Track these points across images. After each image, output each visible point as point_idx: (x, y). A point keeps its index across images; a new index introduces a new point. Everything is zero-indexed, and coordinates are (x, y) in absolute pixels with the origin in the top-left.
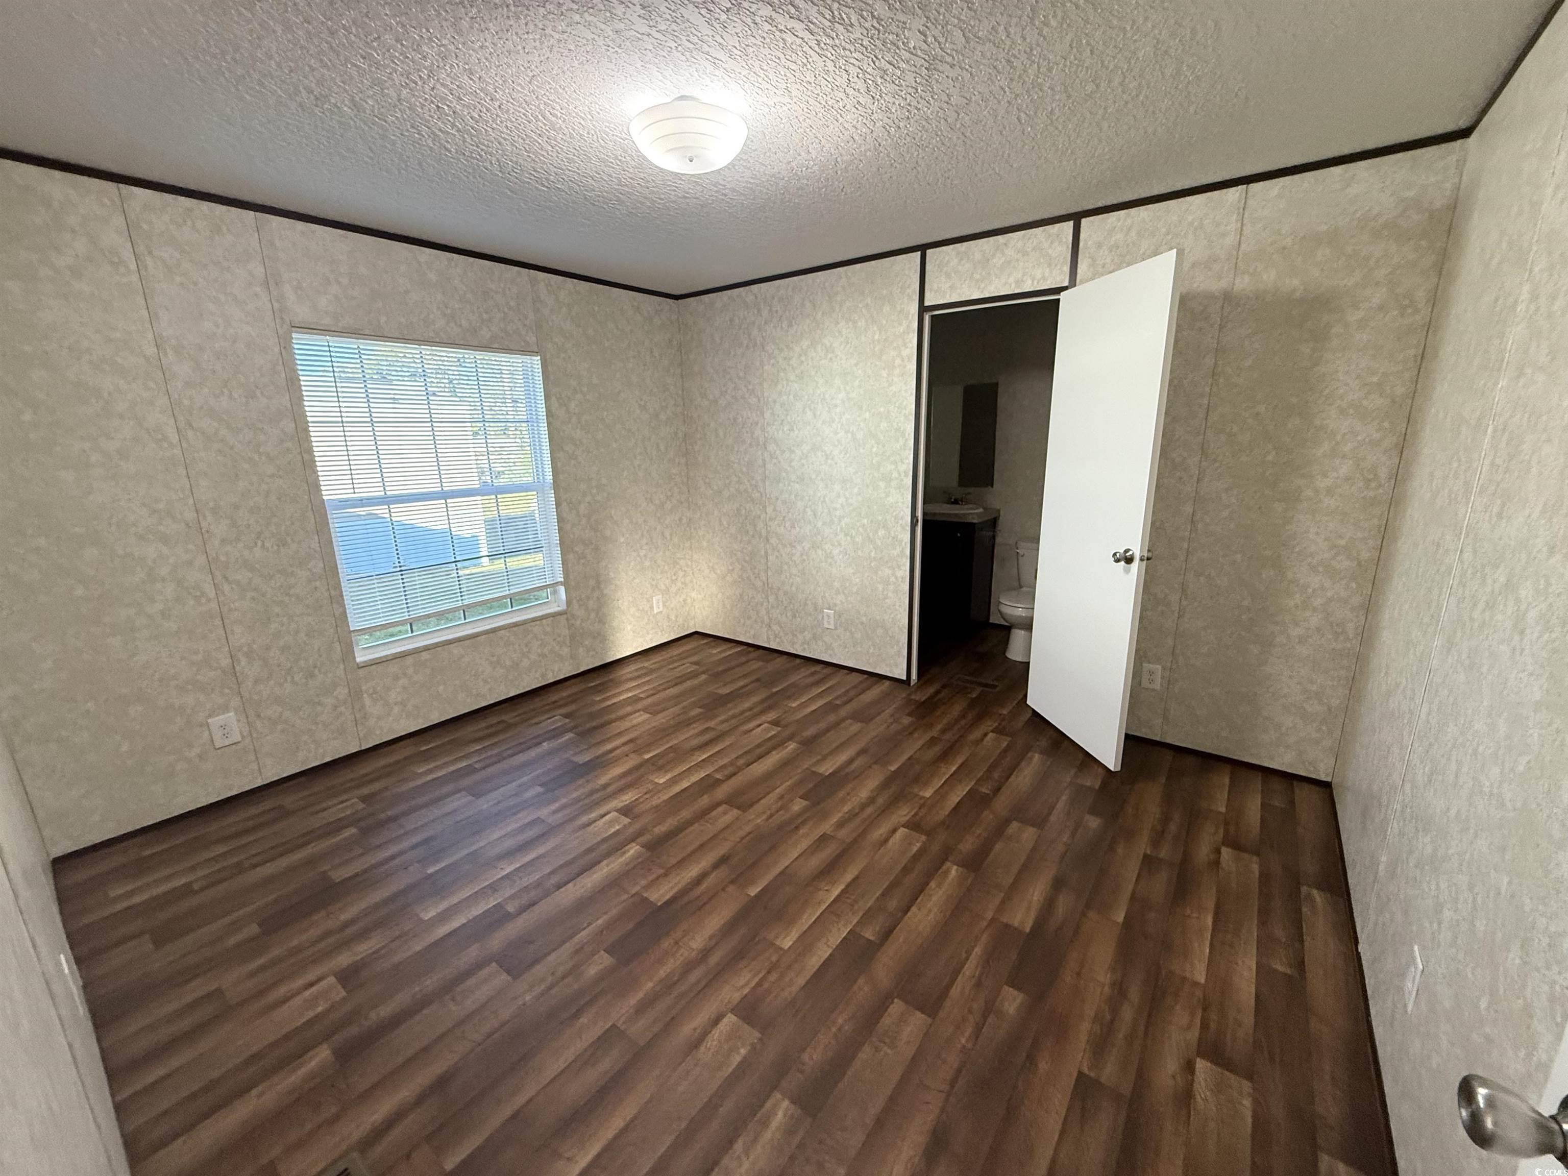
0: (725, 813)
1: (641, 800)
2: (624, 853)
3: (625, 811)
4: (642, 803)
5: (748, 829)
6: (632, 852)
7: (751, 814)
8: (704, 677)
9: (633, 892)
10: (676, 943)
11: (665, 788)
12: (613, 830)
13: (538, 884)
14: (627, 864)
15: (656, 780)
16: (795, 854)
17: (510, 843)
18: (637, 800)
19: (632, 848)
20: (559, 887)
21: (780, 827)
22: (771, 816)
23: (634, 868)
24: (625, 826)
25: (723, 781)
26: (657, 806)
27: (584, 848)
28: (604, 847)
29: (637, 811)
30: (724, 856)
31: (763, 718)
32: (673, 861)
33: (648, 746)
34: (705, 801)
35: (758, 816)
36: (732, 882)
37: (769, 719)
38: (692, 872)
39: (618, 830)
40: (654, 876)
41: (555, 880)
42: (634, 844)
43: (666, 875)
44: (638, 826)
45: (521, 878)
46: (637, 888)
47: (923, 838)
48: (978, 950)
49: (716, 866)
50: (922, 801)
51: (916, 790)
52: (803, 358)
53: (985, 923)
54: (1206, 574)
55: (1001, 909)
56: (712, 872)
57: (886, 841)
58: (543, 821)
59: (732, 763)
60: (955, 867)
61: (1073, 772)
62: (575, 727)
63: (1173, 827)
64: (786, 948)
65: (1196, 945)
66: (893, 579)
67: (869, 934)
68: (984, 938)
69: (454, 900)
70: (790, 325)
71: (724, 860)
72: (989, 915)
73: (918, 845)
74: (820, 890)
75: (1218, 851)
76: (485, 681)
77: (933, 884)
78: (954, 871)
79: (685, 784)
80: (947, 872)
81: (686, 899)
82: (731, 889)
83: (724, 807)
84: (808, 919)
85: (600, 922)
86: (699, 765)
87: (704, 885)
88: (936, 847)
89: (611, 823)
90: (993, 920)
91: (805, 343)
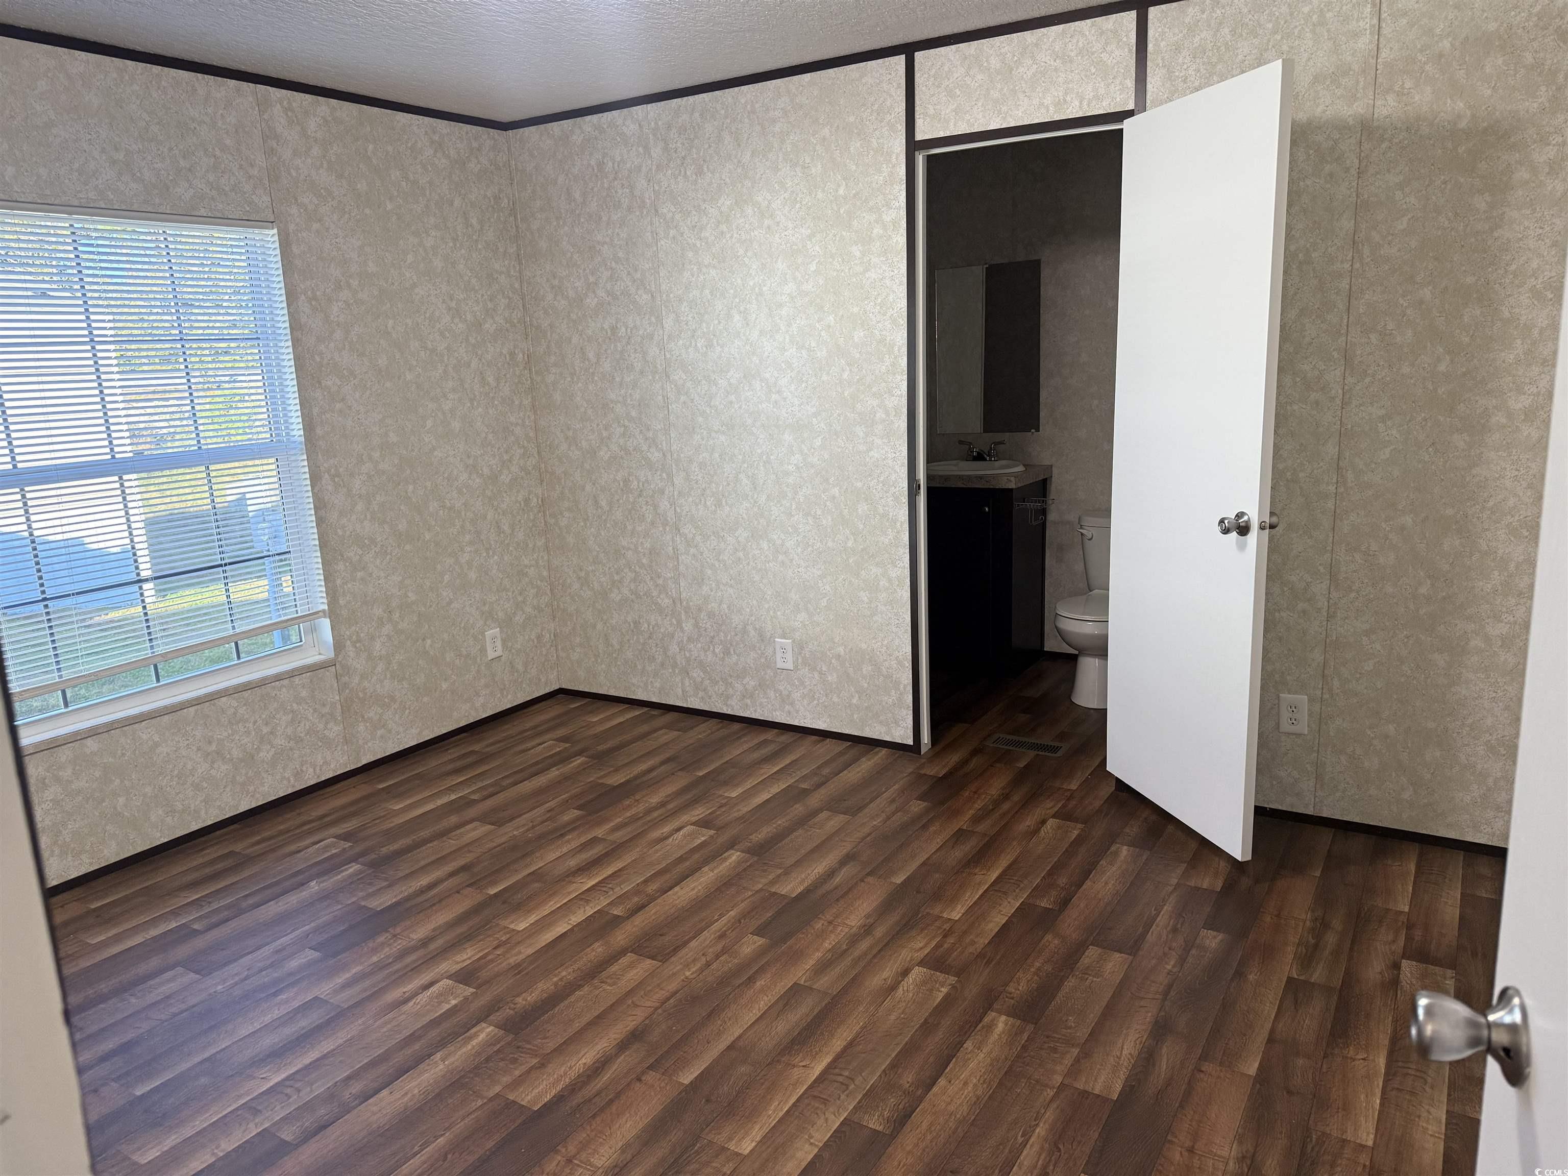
0: (631, 966)
1: (490, 957)
2: (471, 1038)
3: (464, 977)
4: (492, 961)
5: (673, 986)
6: (482, 1036)
7: (675, 964)
8: (580, 760)
9: (491, 1094)
10: (569, 1161)
11: (529, 937)
12: (446, 1007)
13: (330, 1096)
14: (478, 1054)
15: (512, 926)
16: (750, 1017)
17: (269, 1041)
18: (479, 959)
19: (481, 1031)
20: (366, 1097)
21: (724, 981)
22: (708, 964)
23: (487, 1060)
24: (466, 999)
25: (628, 918)
26: (518, 965)
27: (400, 1037)
28: (433, 1034)
29: (484, 974)
30: (636, 1029)
31: (685, 818)
32: (551, 1045)
33: (493, 876)
34: (597, 950)
35: (687, 966)
36: (651, 1067)
37: (694, 819)
38: (586, 1057)
39: (456, 1006)
40: (524, 1068)
41: (356, 1087)
42: (484, 1025)
43: (542, 1065)
44: (486, 998)
45: (299, 1091)
46: (497, 1089)
47: (952, 979)
48: (1041, 1130)
49: (623, 1046)
50: (947, 926)
51: (936, 911)
52: (724, 227)
53: (1051, 1093)
54: (1363, 548)
55: (1074, 1071)
56: (617, 1055)
57: (893, 988)
58: (326, 1002)
59: (637, 891)
60: (1003, 1018)
61: (1180, 871)
62: (362, 854)
63: (1331, 939)
64: (746, 1152)
65: (1362, 1097)
66: (883, 583)
67: (874, 1123)
68: (1050, 1115)
69: (188, 1131)
70: (700, 172)
71: (635, 1036)
72: (1058, 1079)
73: (944, 990)
74: (794, 1066)
75: (1396, 966)
76: (197, 787)
77: (969, 1045)
78: (1002, 1024)
79: (561, 928)
80: (990, 1027)
81: (578, 1098)
82: (651, 1077)
83: (630, 957)
84: (776, 1110)
85: (441, 1141)
86: (584, 897)
87: (606, 1076)
88: (972, 991)
89: (442, 996)
90: (1062, 1087)
91: (726, 202)
